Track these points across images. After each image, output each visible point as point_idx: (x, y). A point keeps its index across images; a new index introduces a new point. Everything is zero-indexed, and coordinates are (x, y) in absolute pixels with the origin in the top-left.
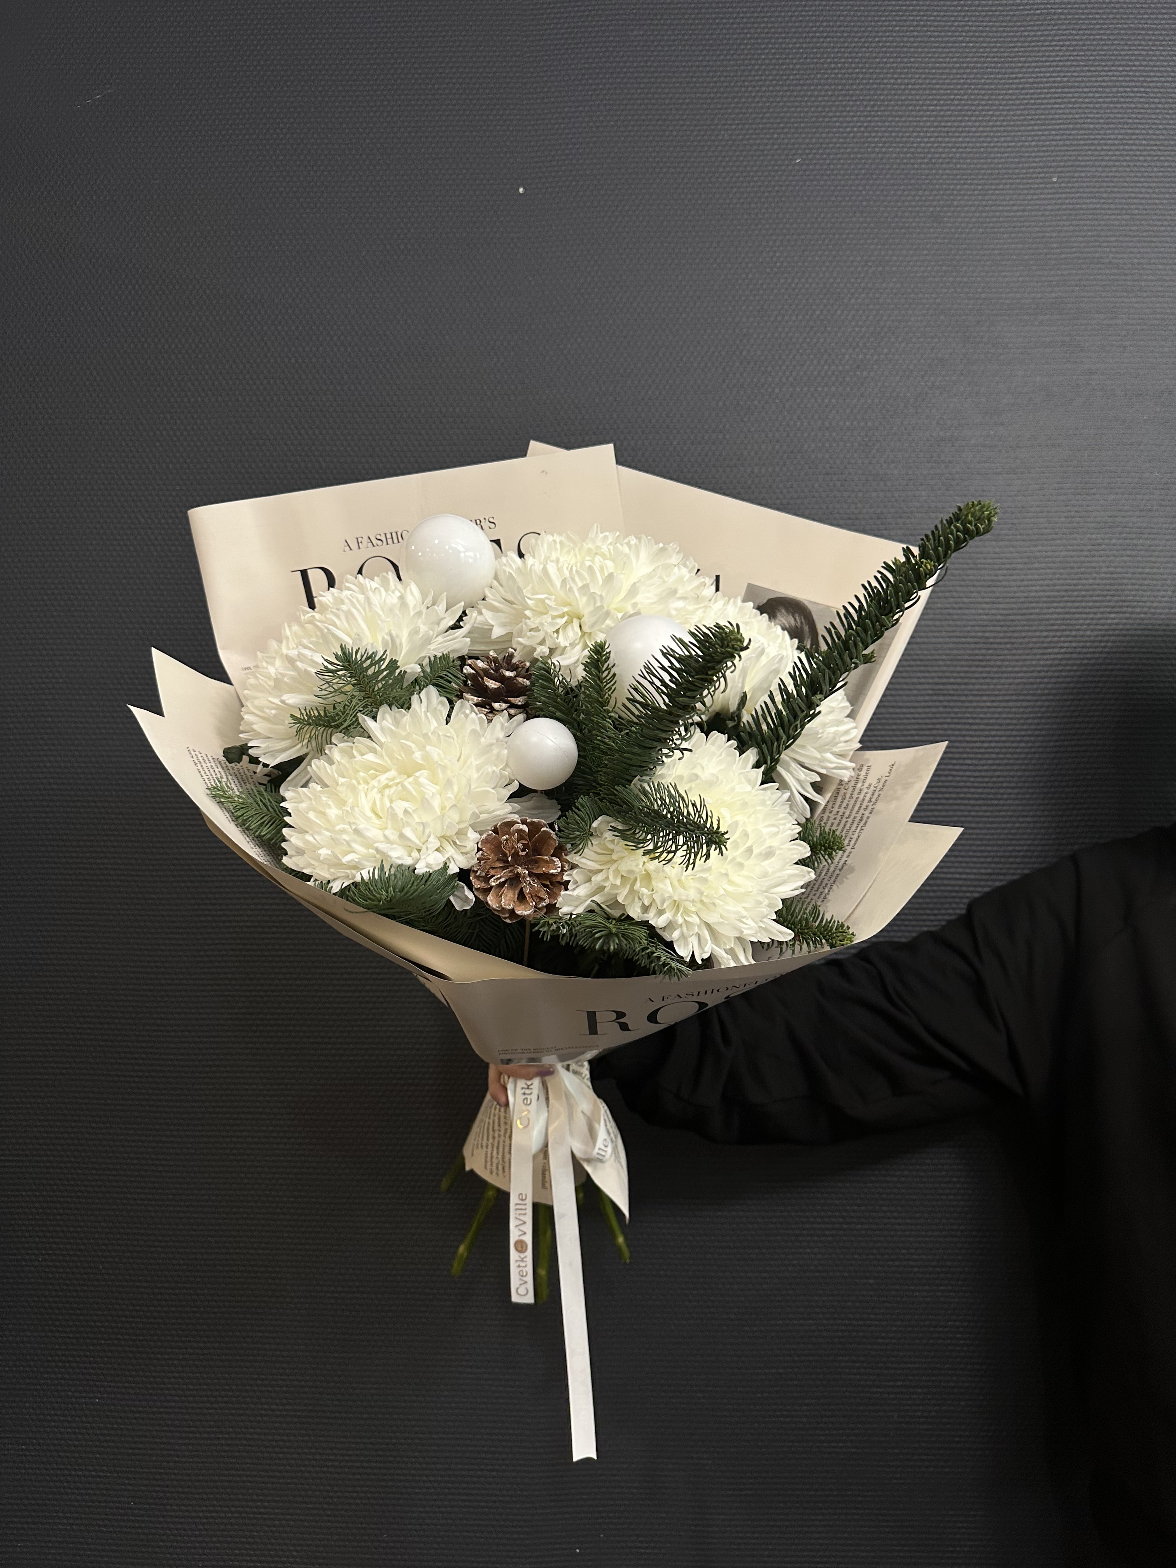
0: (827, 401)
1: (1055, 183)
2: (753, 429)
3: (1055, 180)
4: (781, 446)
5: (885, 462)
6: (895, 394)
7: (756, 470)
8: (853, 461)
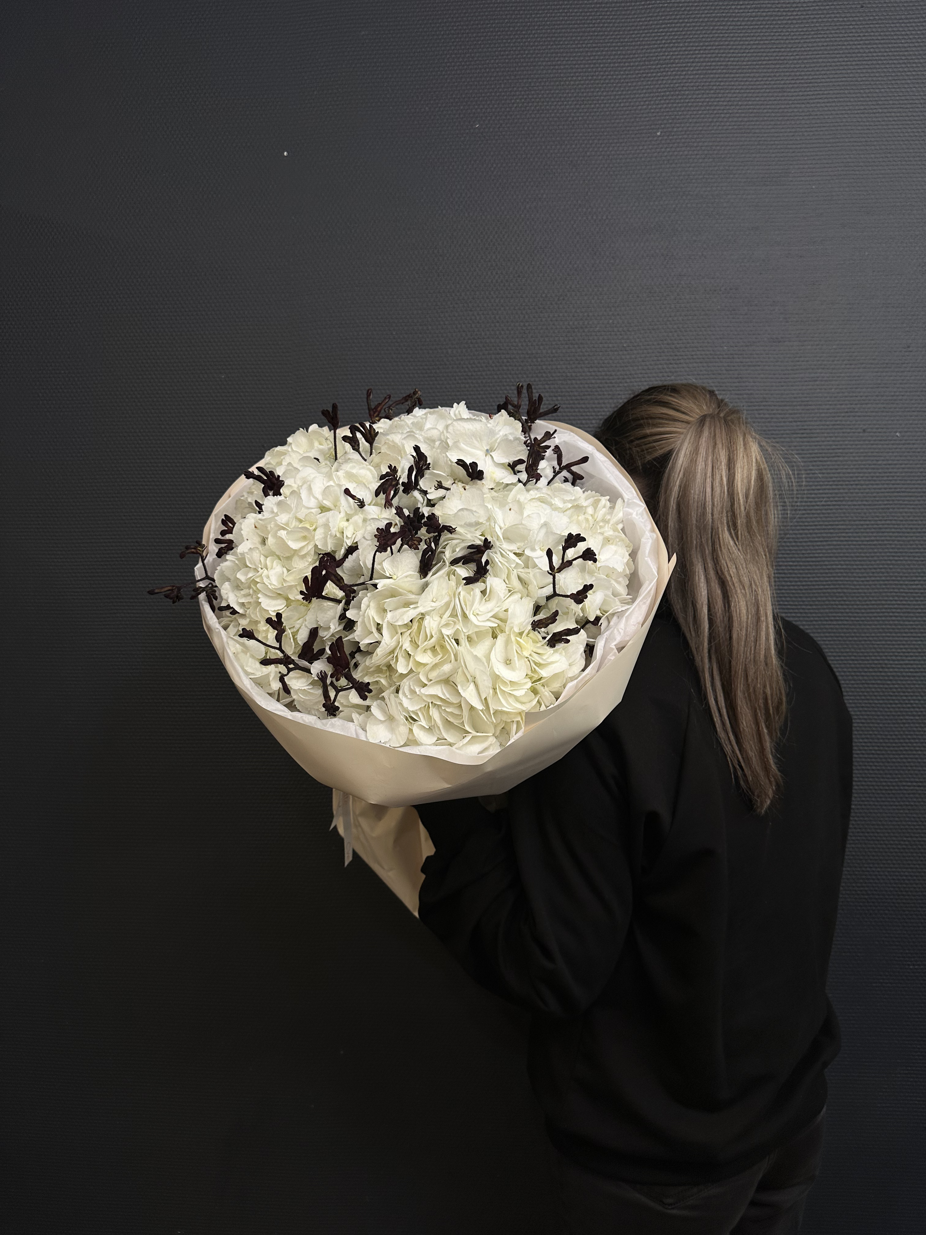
0: (497, 301)
1: (659, 136)
2: (447, 323)
3: (659, 134)
4: (466, 335)
5: (537, 345)
6: (544, 295)
7: (450, 351)
8: (514, 344)
